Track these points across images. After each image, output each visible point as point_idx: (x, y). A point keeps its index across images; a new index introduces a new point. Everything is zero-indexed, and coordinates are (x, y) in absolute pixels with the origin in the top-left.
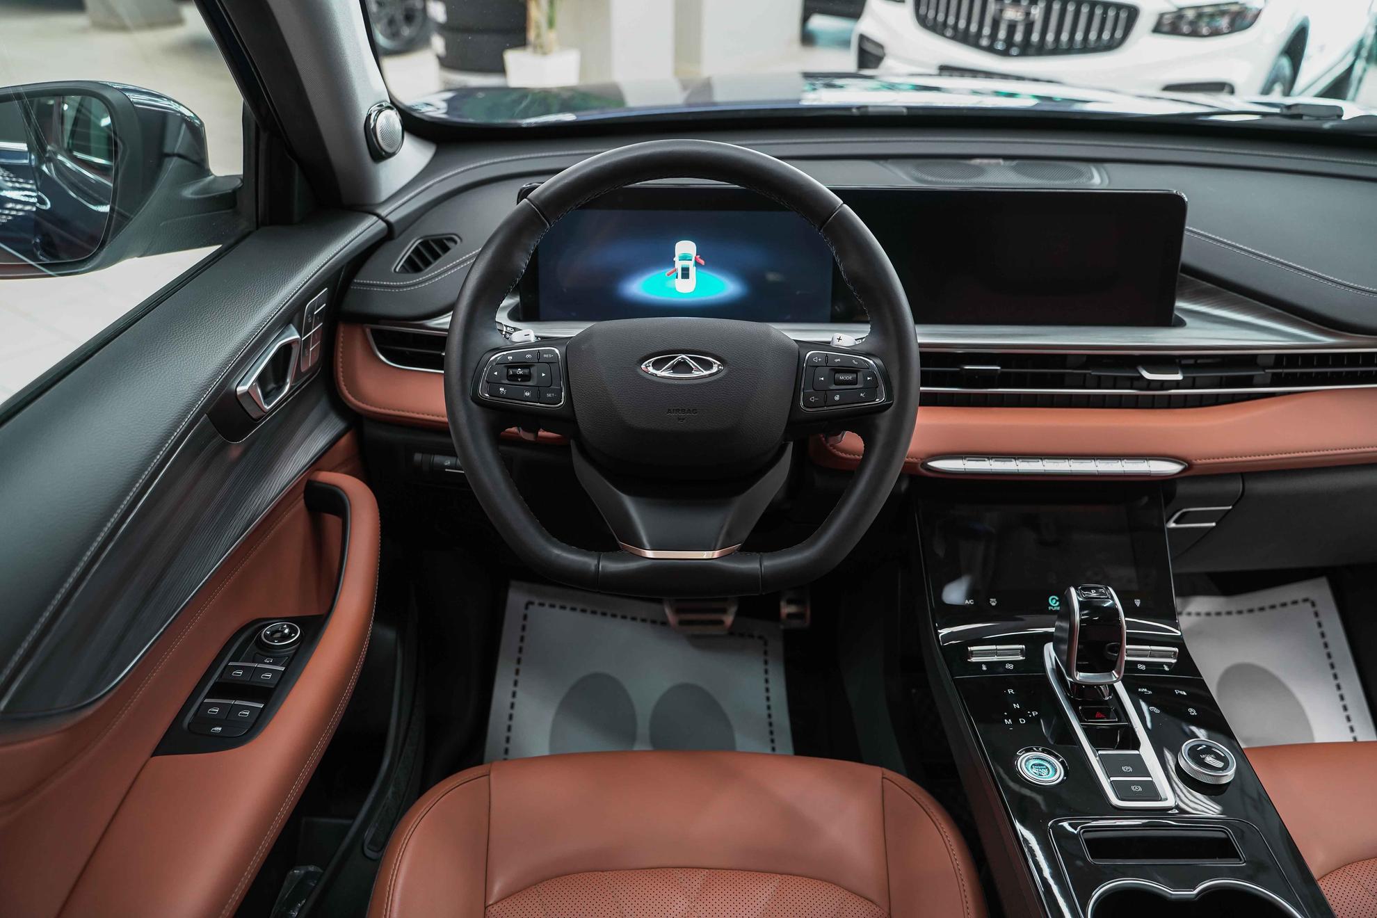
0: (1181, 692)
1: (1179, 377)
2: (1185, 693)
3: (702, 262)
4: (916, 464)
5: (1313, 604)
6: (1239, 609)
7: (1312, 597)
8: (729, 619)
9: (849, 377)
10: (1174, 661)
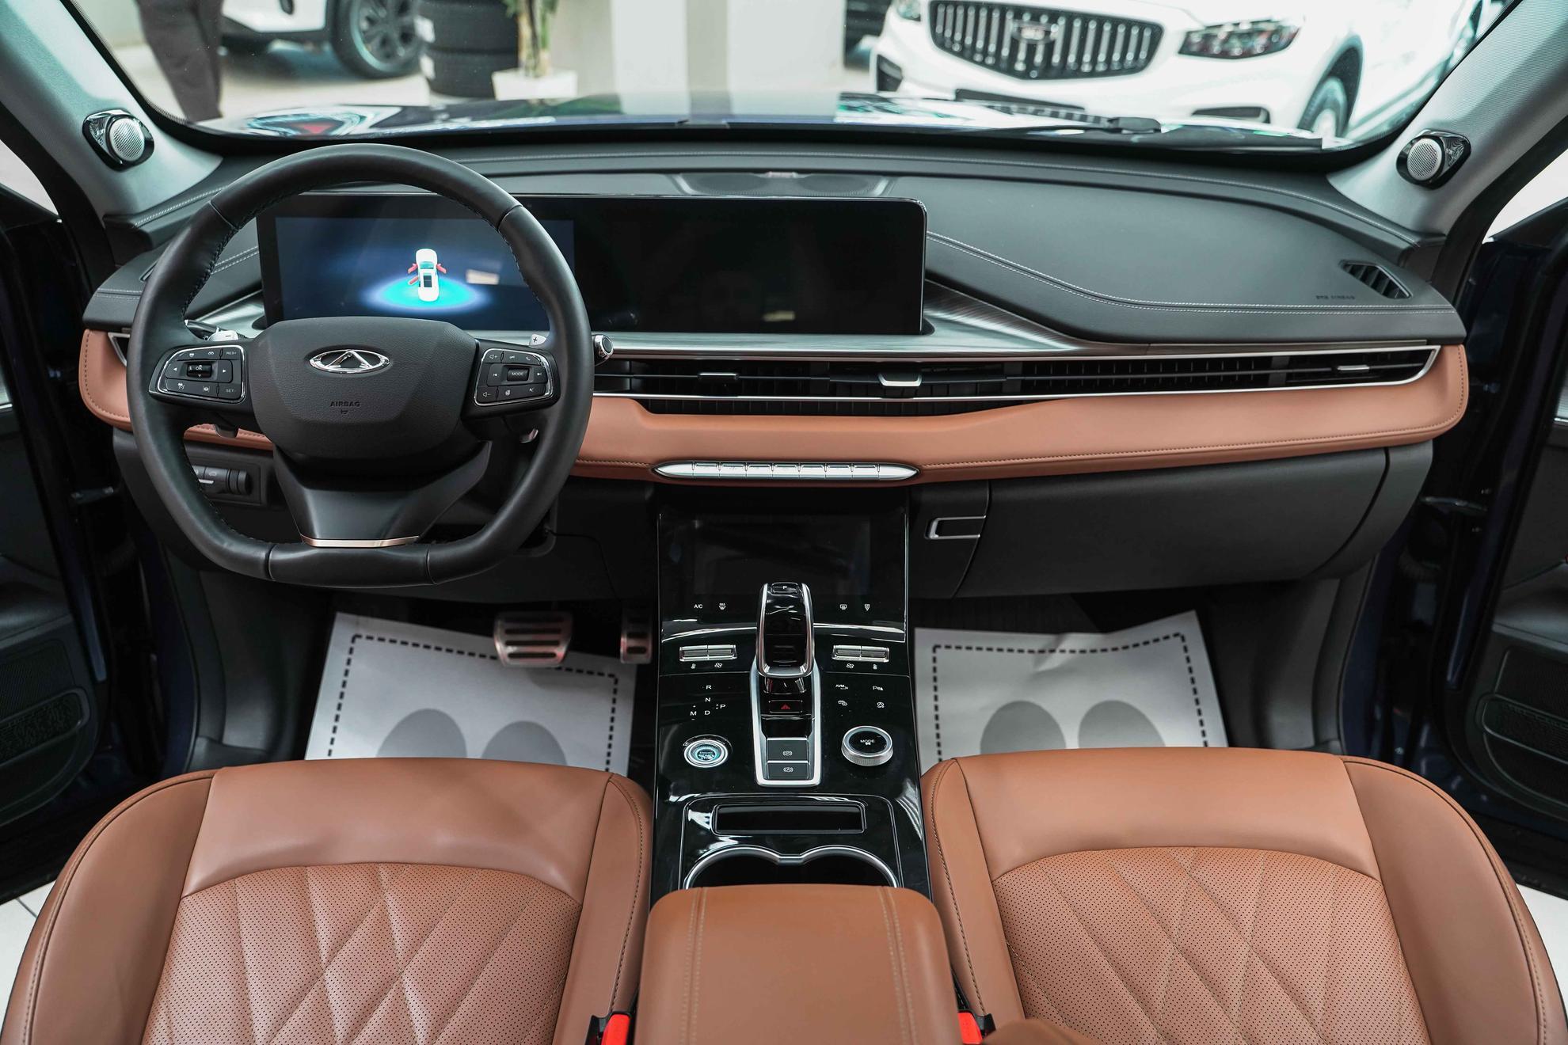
0: (878, 688)
1: (917, 383)
2: (882, 689)
3: (444, 270)
4: (644, 468)
5: (1183, 639)
6: (1114, 646)
7: (1182, 632)
8: (560, 651)
9: (521, 373)
10: (886, 661)
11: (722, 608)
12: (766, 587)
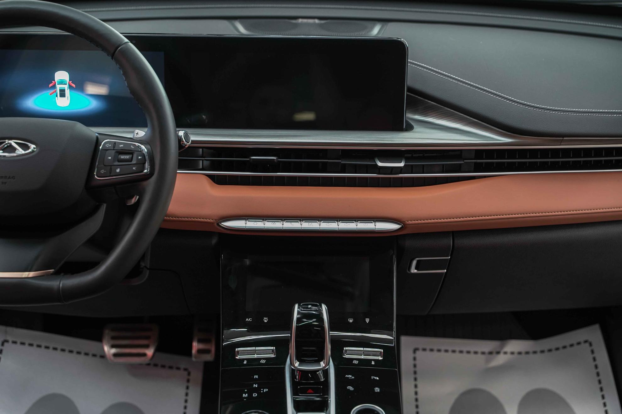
0: (375, 378)
1: (402, 164)
2: (378, 378)
3: (74, 85)
4: (213, 223)
5: (591, 345)
6: (542, 349)
7: (590, 340)
8: (150, 352)
9: (127, 157)
10: (381, 358)
11: (266, 321)
12: (297, 306)
